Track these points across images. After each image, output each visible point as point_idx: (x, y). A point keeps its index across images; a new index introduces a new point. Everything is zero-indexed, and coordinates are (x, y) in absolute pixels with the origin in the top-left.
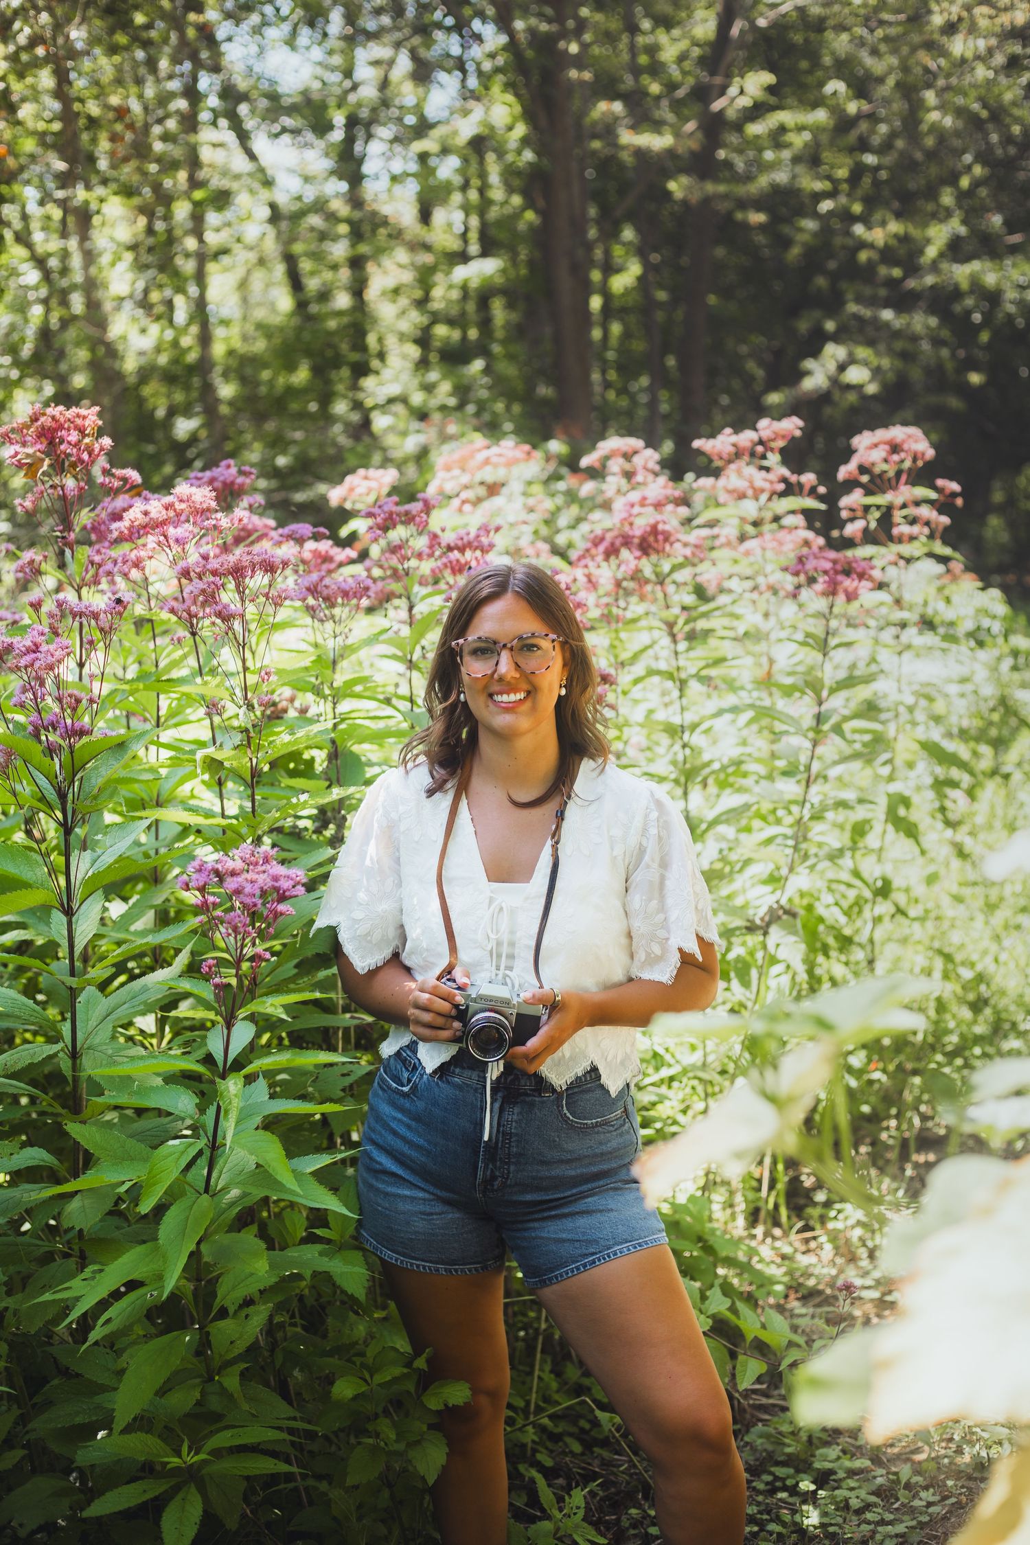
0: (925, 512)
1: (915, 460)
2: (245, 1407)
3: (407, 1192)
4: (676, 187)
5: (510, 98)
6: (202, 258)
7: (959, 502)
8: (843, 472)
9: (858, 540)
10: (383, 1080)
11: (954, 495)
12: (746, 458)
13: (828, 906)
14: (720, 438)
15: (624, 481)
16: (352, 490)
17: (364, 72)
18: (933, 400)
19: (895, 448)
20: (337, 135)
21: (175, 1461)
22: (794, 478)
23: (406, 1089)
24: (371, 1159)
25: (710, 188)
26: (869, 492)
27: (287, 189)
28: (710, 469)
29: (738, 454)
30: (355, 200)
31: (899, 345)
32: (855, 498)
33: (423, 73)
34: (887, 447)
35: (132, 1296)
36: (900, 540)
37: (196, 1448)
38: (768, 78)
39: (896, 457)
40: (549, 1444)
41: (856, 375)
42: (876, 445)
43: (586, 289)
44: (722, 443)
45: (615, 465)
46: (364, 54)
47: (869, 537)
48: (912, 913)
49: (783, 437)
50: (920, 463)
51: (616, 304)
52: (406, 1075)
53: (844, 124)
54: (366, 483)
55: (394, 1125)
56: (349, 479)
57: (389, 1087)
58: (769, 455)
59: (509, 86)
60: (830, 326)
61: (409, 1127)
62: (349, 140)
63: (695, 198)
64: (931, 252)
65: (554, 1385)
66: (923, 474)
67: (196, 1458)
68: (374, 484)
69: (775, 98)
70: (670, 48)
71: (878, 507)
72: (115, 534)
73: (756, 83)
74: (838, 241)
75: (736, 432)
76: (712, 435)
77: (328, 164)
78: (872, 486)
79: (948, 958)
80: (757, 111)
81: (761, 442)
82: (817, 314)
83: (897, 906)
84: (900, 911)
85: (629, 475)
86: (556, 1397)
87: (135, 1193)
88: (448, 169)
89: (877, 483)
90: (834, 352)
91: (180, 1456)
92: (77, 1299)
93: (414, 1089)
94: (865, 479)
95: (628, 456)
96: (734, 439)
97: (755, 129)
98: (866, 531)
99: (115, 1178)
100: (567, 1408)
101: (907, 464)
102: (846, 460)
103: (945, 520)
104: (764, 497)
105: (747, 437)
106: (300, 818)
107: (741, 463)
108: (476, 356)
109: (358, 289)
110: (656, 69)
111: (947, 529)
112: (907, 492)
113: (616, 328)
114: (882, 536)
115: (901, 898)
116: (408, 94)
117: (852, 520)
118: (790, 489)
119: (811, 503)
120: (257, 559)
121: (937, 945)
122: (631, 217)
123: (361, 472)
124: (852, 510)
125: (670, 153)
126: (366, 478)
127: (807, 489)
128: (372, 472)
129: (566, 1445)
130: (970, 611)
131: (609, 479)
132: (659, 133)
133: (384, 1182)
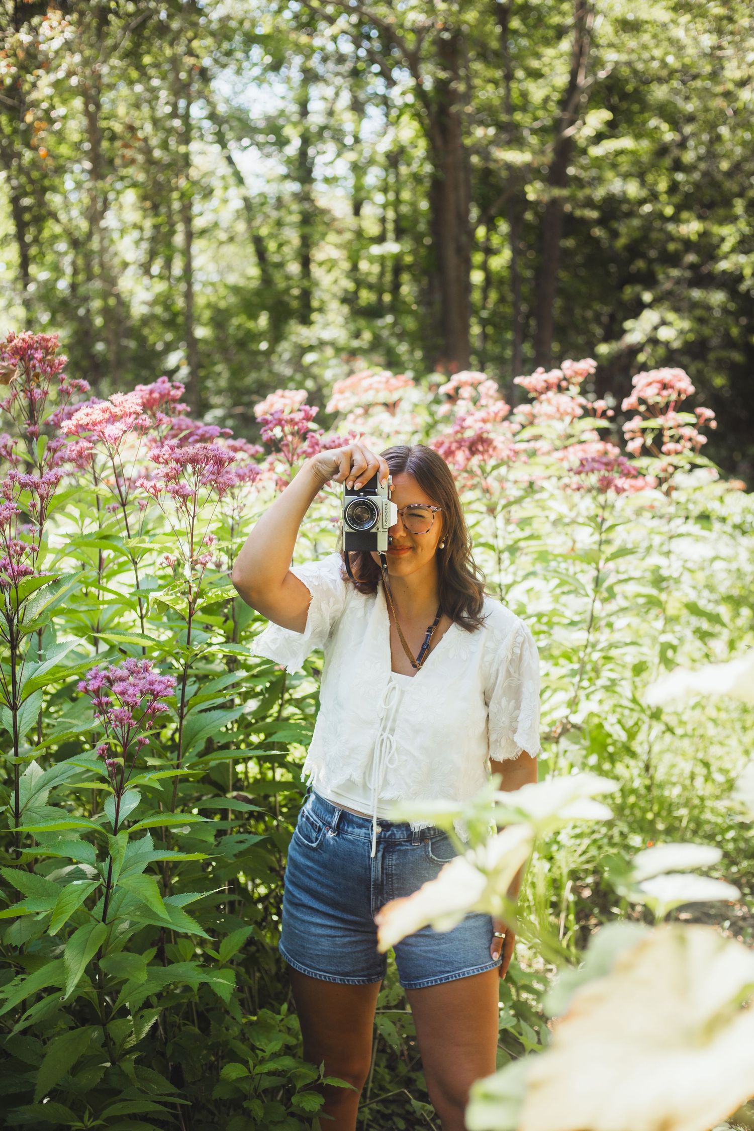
0: (688, 432)
1: (679, 394)
2: (138, 1085)
3: (319, 921)
4: (533, 192)
5: (415, 125)
6: (190, 236)
7: (713, 425)
8: (627, 404)
9: (637, 454)
10: (298, 838)
11: (708, 420)
12: (555, 390)
13: (612, 725)
14: (535, 375)
15: (471, 405)
16: (272, 405)
17: (316, 106)
18: (723, 354)
19: (665, 386)
20: (293, 149)
21: (79, 1124)
22: (589, 406)
23: (314, 845)
24: (293, 895)
25: (557, 192)
26: (645, 418)
27: (255, 187)
28: (526, 398)
29: (548, 388)
30: (304, 197)
31: (699, 312)
32: (636, 423)
33: (357, 107)
34: (659, 385)
35: (48, 999)
36: (668, 454)
37: (95, 1116)
38: (607, 115)
39: (665, 393)
40: (381, 1122)
41: (665, 334)
42: (650, 384)
43: (468, 266)
44: (537, 379)
45: (466, 392)
46: (316, 91)
47: (646, 451)
48: (679, 731)
49: (581, 374)
50: (683, 397)
51: (494, 278)
52: (314, 835)
53: (662, 151)
54: (282, 401)
55: (308, 872)
56: (270, 397)
57: (303, 843)
58: (571, 387)
59: (417, 116)
60: (647, 297)
61: (319, 873)
62: (303, 153)
63: (546, 198)
64: (726, 247)
65: (388, 1078)
66: (686, 405)
67: (94, 1123)
68: (288, 401)
69: (611, 130)
70: (537, 92)
71: (653, 429)
72: (65, 430)
73: (597, 118)
74: (654, 235)
75: (547, 370)
76: (530, 372)
77: (283, 170)
78: (647, 414)
79: (707, 765)
80: (599, 138)
81: (565, 379)
82: (638, 288)
83: (667, 725)
84: (670, 730)
85: (475, 401)
86: (388, 1086)
87: (47, 922)
88: (373, 177)
89: (653, 411)
90: (649, 317)
91: (82, 1121)
92: (6, 1000)
93: (320, 845)
94: (642, 408)
95: (475, 385)
96: (545, 376)
97: (596, 151)
98: (644, 446)
99: (33, 910)
100: (396, 1095)
101: (674, 397)
102: (628, 394)
103: (702, 439)
104: (568, 419)
105: (555, 375)
106: (210, 645)
107: (550, 394)
108: (388, 313)
109: (306, 262)
110: (525, 106)
111: (704, 447)
112: (673, 418)
113: (493, 296)
114: (655, 450)
115: (673, 721)
116: (348, 121)
117: (632, 439)
118: (588, 413)
119: (604, 423)
120: (211, 454)
121: (700, 755)
122: (502, 214)
123: (279, 392)
124: (633, 431)
125: (528, 166)
126: (283, 396)
127: (599, 412)
128: (287, 393)
129: (394, 1123)
130: (738, 510)
131: (460, 402)
132: (522, 151)
133: (302, 912)
